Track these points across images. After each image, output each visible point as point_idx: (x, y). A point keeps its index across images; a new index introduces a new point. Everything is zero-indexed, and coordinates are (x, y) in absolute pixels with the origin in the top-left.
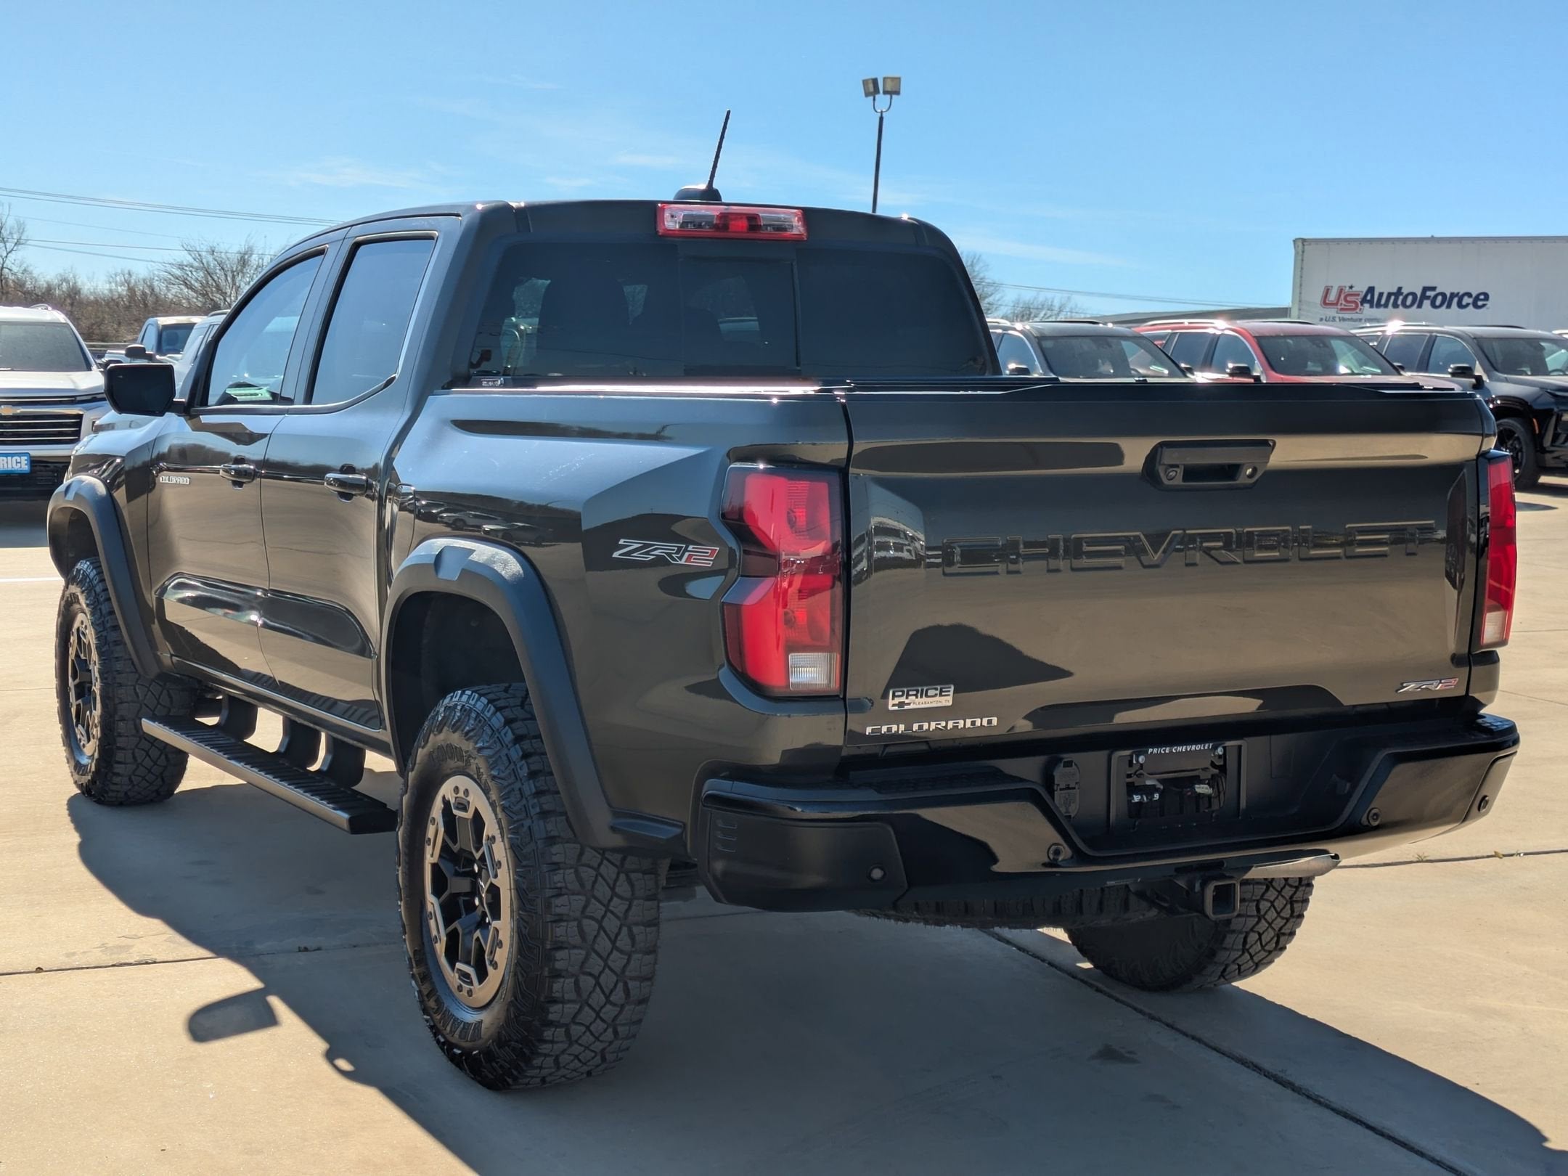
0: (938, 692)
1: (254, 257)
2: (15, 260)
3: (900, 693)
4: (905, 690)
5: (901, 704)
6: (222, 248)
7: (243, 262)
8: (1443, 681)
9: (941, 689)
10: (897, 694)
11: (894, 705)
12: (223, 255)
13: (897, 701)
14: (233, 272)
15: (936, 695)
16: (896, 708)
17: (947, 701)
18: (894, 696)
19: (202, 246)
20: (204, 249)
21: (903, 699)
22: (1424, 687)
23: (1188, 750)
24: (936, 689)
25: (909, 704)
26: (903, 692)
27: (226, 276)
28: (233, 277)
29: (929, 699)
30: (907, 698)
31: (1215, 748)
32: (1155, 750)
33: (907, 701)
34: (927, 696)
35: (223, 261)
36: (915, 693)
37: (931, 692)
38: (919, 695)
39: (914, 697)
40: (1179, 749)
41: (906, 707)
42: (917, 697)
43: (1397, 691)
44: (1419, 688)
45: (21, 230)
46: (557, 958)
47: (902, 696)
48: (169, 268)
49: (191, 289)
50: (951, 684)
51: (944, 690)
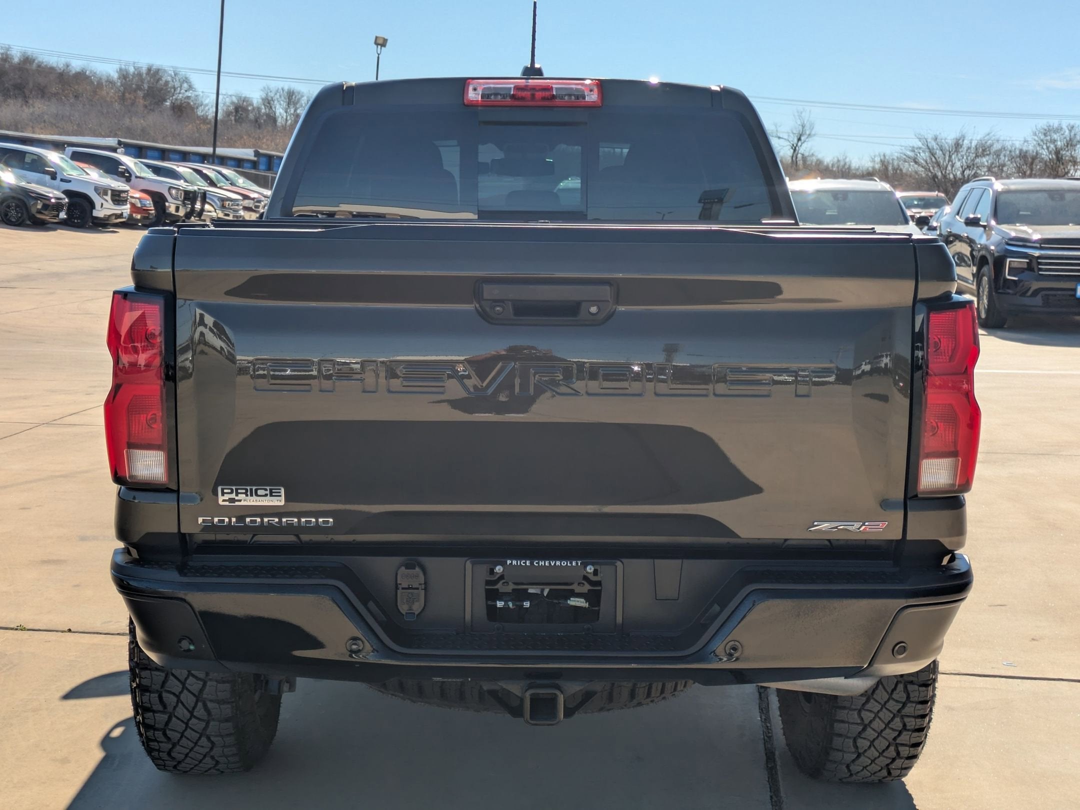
0: (268, 492)
1: (966, 142)
2: (806, 148)
3: (229, 491)
4: (234, 488)
5: (232, 500)
6: (943, 135)
7: (957, 145)
8: (867, 524)
9: (271, 490)
10: (225, 491)
11: (224, 501)
12: (943, 141)
13: (227, 497)
14: (950, 152)
15: (266, 495)
16: (227, 503)
17: (279, 501)
18: (223, 494)
19: (929, 135)
20: (930, 137)
21: (233, 496)
22: (841, 527)
23: (553, 565)
24: (266, 490)
25: (240, 501)
26: (232, 490)
27: (944, 155)
28: (950, 156)
29: (258, 498)
30: (237, 495)
31: (585, 565)
32: (514, 562)
33: (237, 498)
34: (257, 495)
35: (943, 145)
36: (244, 491)
37: (260, 492)
38: (249, 493)
39: (244, 495)
40: (542, 563)
41: (237, 503)
42: (247, 495)
43: (808, 529)
44: (836, 528)
45: (812, 128)
46: (142, 676)
47: (232, 493)
48: (904, 151)
49: (919, 165)
50: (282, 486)
51: (273, 491)
